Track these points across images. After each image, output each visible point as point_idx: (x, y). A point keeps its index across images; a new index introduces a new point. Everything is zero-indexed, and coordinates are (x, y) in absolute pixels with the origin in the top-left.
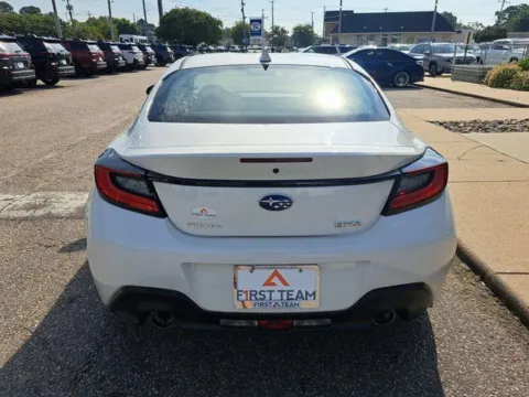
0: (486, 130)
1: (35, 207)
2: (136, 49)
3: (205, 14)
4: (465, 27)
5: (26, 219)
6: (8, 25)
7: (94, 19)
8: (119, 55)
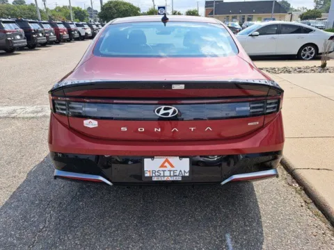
0: (290, 72)
1: (37, 112)
2: (86, 26)
3: (129, 4)
4: (296, 10)
5: (33, 118)
6: (6, 12)
7: (59, 7)
8: (75, 30)
